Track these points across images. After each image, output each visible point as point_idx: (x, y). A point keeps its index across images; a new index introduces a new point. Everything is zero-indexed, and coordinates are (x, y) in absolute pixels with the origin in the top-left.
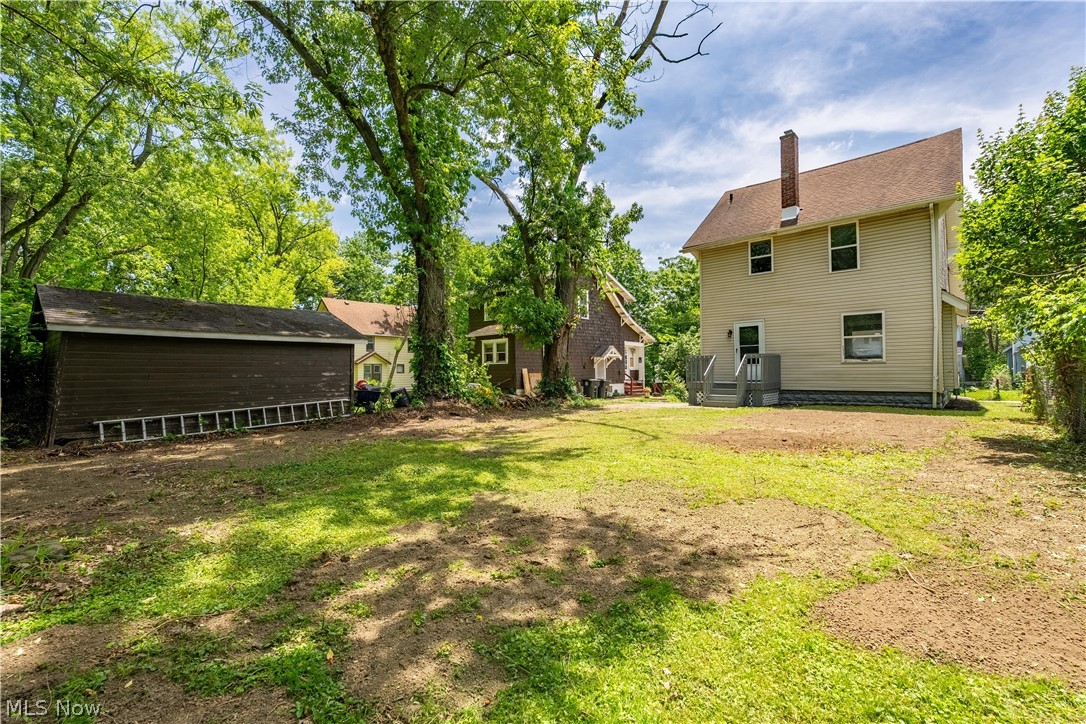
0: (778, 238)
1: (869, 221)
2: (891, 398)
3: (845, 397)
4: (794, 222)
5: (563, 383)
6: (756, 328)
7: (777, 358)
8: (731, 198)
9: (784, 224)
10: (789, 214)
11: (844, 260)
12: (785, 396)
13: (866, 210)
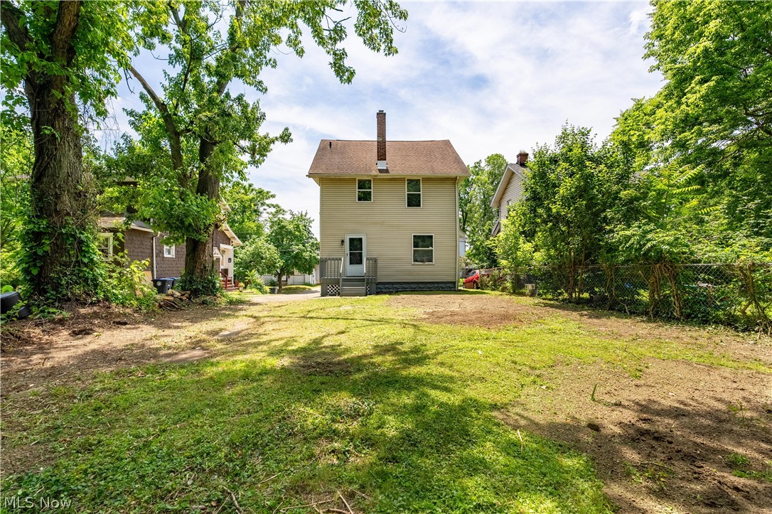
0: (376, 179)
1: (428, 180)
2: (436, 285)
3: (413, 286)
4: (387, 171)
5: (210, 281)
6: (361, 239)
7: (375, 260)
8: (330, 145)
9: (381, 171)
10: (382, 165)
11: (414, 201)
12: (379, 286)
13: (427, 173)
